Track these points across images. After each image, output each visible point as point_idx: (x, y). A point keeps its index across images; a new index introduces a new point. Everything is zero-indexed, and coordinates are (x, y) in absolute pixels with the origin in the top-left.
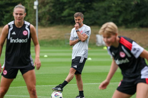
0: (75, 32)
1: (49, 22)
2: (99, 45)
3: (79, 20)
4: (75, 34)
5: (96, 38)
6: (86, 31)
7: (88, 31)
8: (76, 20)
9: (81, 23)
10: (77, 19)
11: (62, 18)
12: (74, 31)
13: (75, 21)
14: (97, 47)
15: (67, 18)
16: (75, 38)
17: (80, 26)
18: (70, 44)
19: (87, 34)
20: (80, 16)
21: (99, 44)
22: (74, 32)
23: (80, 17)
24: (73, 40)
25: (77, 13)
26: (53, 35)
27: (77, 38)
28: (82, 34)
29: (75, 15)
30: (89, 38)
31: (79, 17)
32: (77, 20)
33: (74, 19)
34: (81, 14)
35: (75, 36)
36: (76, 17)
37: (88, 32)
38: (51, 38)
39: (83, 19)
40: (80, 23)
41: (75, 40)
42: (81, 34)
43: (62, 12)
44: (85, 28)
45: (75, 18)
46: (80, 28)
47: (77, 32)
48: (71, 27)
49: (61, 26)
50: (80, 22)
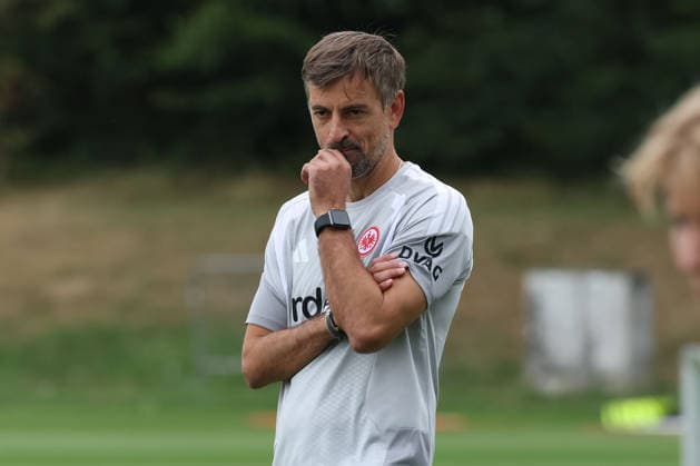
0: (302, 244)
1: (19, 138)
2: (552, 386)
3: (349, 113)
4: (306, 259)
5: (524, 310)
6: (415, 233)
7: (433, 238)
8: (325, 112)
9: (372, 148)
10: (336, 99)
11: (166, 100)
12: (295, 229)
13: (315, 120)
14: (537, 406)
15: (214, 98)
16: (300, 305)
17: (367, 178)
18: (246, 364)
19: (416, 273)
20: (367, 72)
21: (551, 369)
22: (292, 245)
23: (361, 86)
24: (284, 327)
25: (336, 41)
26: (66, 273)
27: (318, 301)
28: (367, 269)
29: (312, 54)
30: (453, 307)
31: (357, 79)
32: (335, 117)
33: (304, 98)
34: (376, 52)
35: (305, 289)
36: (327, 82)
37: (433, 244)
38: (38, 304)
39: (401, 104)
40: (365, 146)
41: (300, 328)
42: (366, 261)
43: (161, 33)
44: (404, 197)
45: (315, 97)
46: (359, 197)
47: (327, 235)
48: (250, 187)
49: (150, 179)
50: (370, 137)
